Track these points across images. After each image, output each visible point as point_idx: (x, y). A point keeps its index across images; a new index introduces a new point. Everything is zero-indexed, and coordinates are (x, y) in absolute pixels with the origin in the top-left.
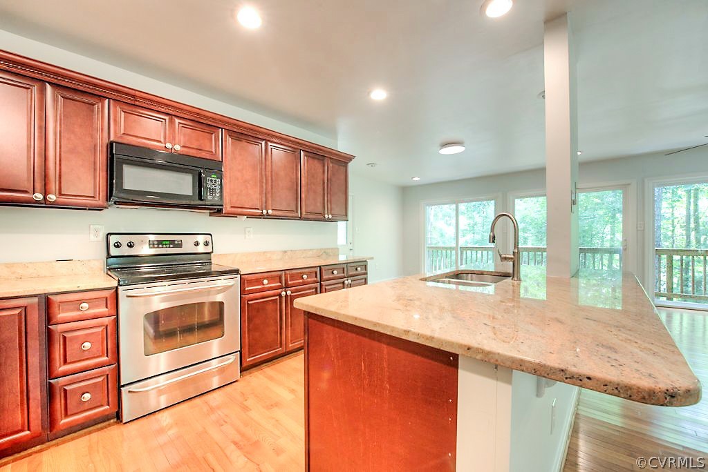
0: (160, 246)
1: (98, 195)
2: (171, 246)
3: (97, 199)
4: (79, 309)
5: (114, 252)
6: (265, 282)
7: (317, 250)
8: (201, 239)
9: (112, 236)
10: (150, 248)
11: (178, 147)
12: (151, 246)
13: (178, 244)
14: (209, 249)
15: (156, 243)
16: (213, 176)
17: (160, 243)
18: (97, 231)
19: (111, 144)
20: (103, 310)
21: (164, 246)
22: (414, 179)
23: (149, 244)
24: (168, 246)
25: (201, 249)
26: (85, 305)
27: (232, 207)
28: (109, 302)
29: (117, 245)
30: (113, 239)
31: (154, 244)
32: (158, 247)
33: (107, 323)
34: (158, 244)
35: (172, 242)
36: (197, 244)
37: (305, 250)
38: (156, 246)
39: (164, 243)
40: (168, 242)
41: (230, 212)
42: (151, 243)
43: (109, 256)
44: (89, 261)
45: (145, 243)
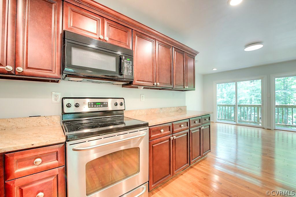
0: (95, 106)
1: (54, 69)
2: (102, 106)
3: (54, 72)
4: (33, 164)
5: (66, 110)
6: (162, 131)
7: (176, 107)
8: (119, 101)
9: (66, 100)
10: (89, 107)
11: (107, 39)
12: (90, 106)
13: (105, 104)
14: (122, 108)
15: (92, 104)
16: (128, 59)
17: (95, 104)
18: (56, 96)
19: (64, 32)
20: (55, 162)
21: (97, 106)
22: (213, 70)
23: (89, 105)
24: (99, 106)
25: (119, 107)
26: (39, 160)
27: (137, 80)
28: (59, 155)
29: (69, 106)
30: (66, 102)
31: (91, 105)
32: (94, 107)
33: (57, 173)
34: (94, 105)
35: (102, 103)
36: (116, 104)
37: (171, 107)
38: (92, 106)
39: (97, 104)
40: (100, 104)
41: (137, 84)
42: (90, 104)
43: (63, 113)
44: (51, 116)
45: (86, 104)
